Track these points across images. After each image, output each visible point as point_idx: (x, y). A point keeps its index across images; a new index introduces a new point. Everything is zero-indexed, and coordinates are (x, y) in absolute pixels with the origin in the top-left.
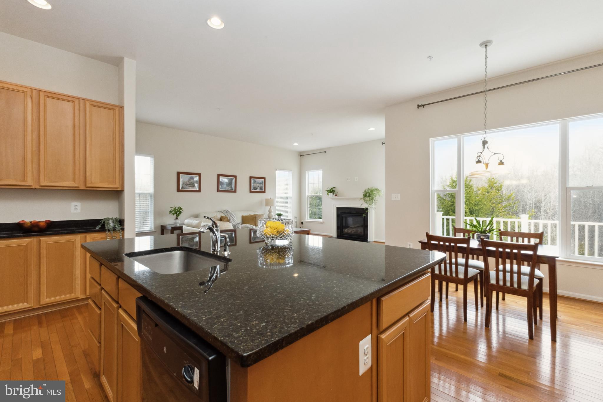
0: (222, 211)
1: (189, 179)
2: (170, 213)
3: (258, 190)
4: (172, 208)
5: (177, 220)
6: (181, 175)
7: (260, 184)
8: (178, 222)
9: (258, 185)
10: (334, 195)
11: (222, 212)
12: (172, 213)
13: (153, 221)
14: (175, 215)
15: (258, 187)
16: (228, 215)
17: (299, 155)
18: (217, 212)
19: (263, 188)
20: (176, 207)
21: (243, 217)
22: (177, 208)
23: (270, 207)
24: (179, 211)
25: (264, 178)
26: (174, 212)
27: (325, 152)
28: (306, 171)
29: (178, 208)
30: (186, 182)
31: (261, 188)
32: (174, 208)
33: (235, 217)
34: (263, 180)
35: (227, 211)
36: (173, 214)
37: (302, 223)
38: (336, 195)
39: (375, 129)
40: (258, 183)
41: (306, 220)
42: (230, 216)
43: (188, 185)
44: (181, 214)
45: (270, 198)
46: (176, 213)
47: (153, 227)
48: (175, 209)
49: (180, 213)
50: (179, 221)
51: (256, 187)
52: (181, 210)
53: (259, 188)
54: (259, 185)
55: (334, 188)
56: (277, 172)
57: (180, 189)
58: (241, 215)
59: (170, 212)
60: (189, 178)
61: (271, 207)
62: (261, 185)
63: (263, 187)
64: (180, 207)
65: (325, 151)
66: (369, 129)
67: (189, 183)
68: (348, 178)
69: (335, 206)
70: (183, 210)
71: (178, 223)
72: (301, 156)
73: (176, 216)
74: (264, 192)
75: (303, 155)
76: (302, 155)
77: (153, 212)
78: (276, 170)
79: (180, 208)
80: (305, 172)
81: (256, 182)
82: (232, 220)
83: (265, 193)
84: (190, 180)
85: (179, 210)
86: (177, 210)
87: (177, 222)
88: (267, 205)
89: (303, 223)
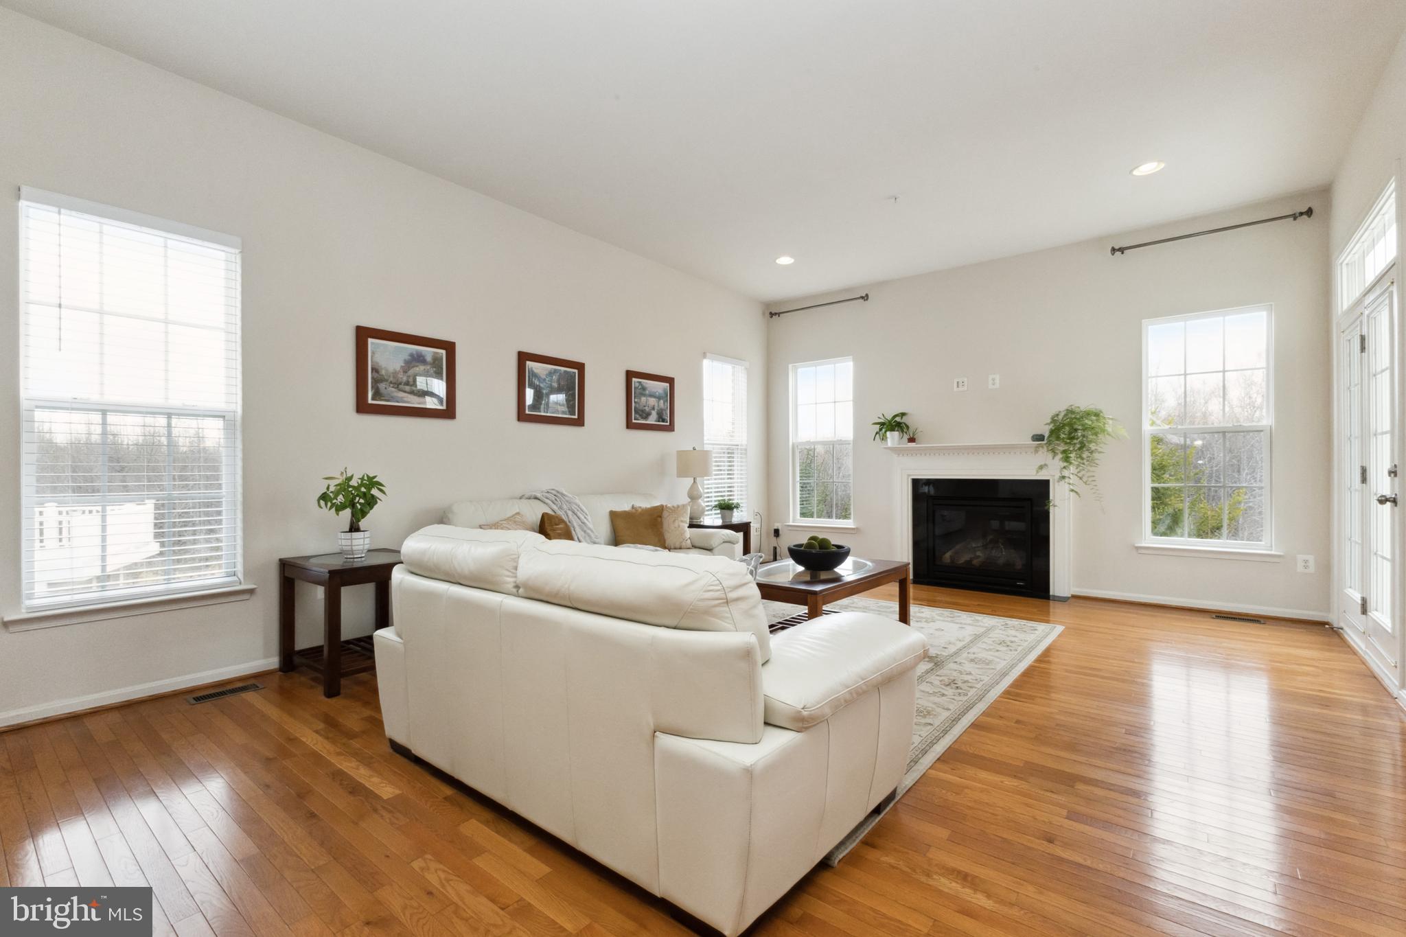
0: (539, 495)
1: (407, 362)
2: (322, 503)
3: (652, 420)
4: (333, 483)
5: (355, 535)
6: (370, 340)
7: (659, 398)
8: (361, 542)
9: (652, 401)
10: (906, 437)
11: (536, 498)
12: (333, 505)
13: (239, 542)
14: (347, 513)
15: (653, 409)
16: (561, 508)
17: (764, 314)
18: (516, 498)
19: (667, 414)
20: (350, 479)
21: (614, 516)
22: (354, 483)
23: (691, 480)
24: (364, 495)
25: (670, 381)
26: (341, 498)
27: (865, 298)
28: (790, 366)
29: (362, 479)
30: (395, 373)
31: (661, 417)
32: (338, 482)
33: (589, 518)
34: (668, 385)
35: (557, 495)
36: (339, 508)
37: (777, 533)
38: (912, 440)
39: (1162, 165)
40: (651, 396)
41: (791, 524)
42: (570, 513)
43: (401, 386)
44: (375, 507)
45: (694, 449)
46: (353, 505)
47: (239, 568)
48: (344, 487)
49: (371, 502)
50: (367, 541)
51: (647, 409)
52: (374, 492)
53: (654, 415)
54: (656, 405)
55: (903, 414)
56: (706, 363)
57: (370, 401)
58: (608, 510)
59: (324, 497)
60: (407, 357)
61: (698, 480)
62: (662, 401)
63: (666, 410)
64: (371, 475)
65: (867, 295)
66: (1136, 173)
67: (405, 379)
68: (960, 380)
69: (909, 475)
70: (381, 491)
71: (360, 546)
72: (772, 315)
73: (353, 515)
74: (670, 428)
75: (779, 314)
76: (773, 312)
77: (239, 497)
78: (704, 355)
79: (370, 479)
80: (788, 367)
81: (647, 392)
82: (578, 529)
83: (673, 430)
84: (409, 368)
85: (363, 489)
86: (357, 488)
87: (355, 542)
88: (683, 472)
89: (780, 532)
